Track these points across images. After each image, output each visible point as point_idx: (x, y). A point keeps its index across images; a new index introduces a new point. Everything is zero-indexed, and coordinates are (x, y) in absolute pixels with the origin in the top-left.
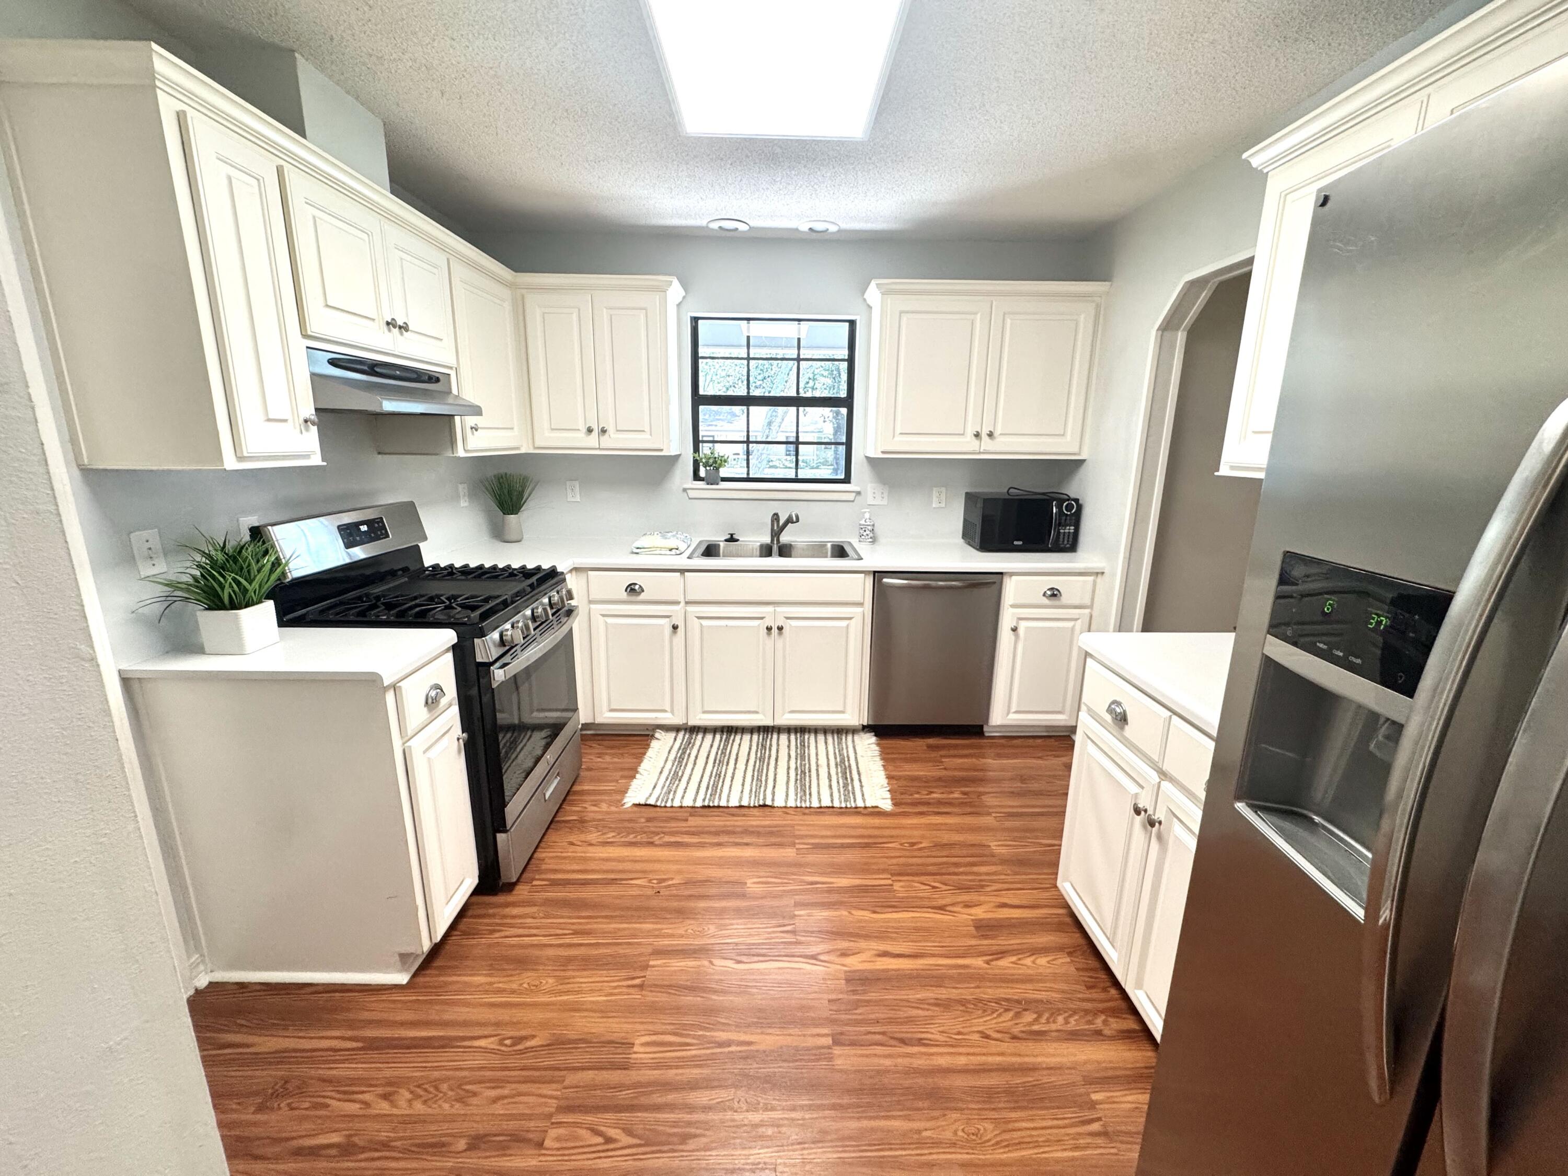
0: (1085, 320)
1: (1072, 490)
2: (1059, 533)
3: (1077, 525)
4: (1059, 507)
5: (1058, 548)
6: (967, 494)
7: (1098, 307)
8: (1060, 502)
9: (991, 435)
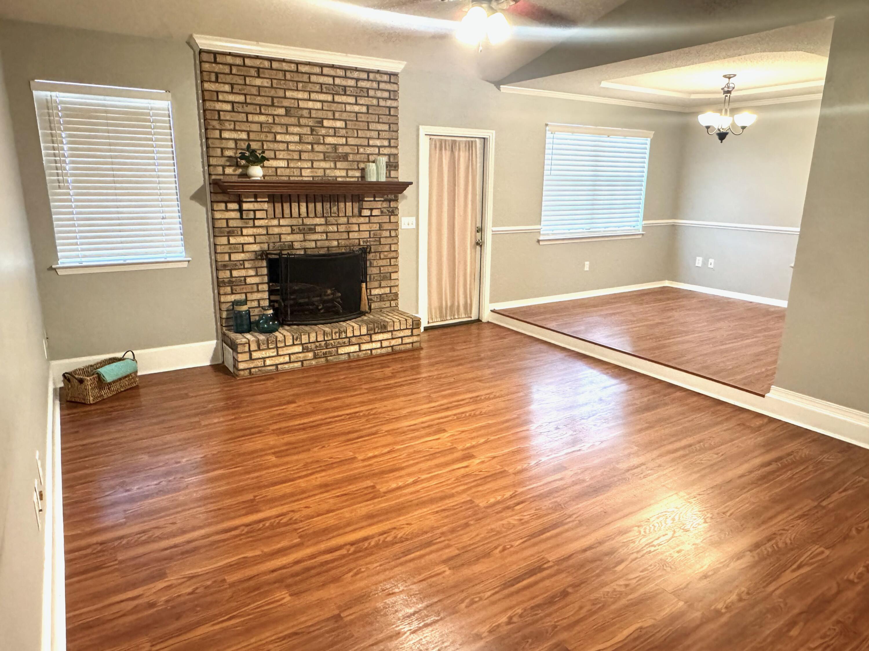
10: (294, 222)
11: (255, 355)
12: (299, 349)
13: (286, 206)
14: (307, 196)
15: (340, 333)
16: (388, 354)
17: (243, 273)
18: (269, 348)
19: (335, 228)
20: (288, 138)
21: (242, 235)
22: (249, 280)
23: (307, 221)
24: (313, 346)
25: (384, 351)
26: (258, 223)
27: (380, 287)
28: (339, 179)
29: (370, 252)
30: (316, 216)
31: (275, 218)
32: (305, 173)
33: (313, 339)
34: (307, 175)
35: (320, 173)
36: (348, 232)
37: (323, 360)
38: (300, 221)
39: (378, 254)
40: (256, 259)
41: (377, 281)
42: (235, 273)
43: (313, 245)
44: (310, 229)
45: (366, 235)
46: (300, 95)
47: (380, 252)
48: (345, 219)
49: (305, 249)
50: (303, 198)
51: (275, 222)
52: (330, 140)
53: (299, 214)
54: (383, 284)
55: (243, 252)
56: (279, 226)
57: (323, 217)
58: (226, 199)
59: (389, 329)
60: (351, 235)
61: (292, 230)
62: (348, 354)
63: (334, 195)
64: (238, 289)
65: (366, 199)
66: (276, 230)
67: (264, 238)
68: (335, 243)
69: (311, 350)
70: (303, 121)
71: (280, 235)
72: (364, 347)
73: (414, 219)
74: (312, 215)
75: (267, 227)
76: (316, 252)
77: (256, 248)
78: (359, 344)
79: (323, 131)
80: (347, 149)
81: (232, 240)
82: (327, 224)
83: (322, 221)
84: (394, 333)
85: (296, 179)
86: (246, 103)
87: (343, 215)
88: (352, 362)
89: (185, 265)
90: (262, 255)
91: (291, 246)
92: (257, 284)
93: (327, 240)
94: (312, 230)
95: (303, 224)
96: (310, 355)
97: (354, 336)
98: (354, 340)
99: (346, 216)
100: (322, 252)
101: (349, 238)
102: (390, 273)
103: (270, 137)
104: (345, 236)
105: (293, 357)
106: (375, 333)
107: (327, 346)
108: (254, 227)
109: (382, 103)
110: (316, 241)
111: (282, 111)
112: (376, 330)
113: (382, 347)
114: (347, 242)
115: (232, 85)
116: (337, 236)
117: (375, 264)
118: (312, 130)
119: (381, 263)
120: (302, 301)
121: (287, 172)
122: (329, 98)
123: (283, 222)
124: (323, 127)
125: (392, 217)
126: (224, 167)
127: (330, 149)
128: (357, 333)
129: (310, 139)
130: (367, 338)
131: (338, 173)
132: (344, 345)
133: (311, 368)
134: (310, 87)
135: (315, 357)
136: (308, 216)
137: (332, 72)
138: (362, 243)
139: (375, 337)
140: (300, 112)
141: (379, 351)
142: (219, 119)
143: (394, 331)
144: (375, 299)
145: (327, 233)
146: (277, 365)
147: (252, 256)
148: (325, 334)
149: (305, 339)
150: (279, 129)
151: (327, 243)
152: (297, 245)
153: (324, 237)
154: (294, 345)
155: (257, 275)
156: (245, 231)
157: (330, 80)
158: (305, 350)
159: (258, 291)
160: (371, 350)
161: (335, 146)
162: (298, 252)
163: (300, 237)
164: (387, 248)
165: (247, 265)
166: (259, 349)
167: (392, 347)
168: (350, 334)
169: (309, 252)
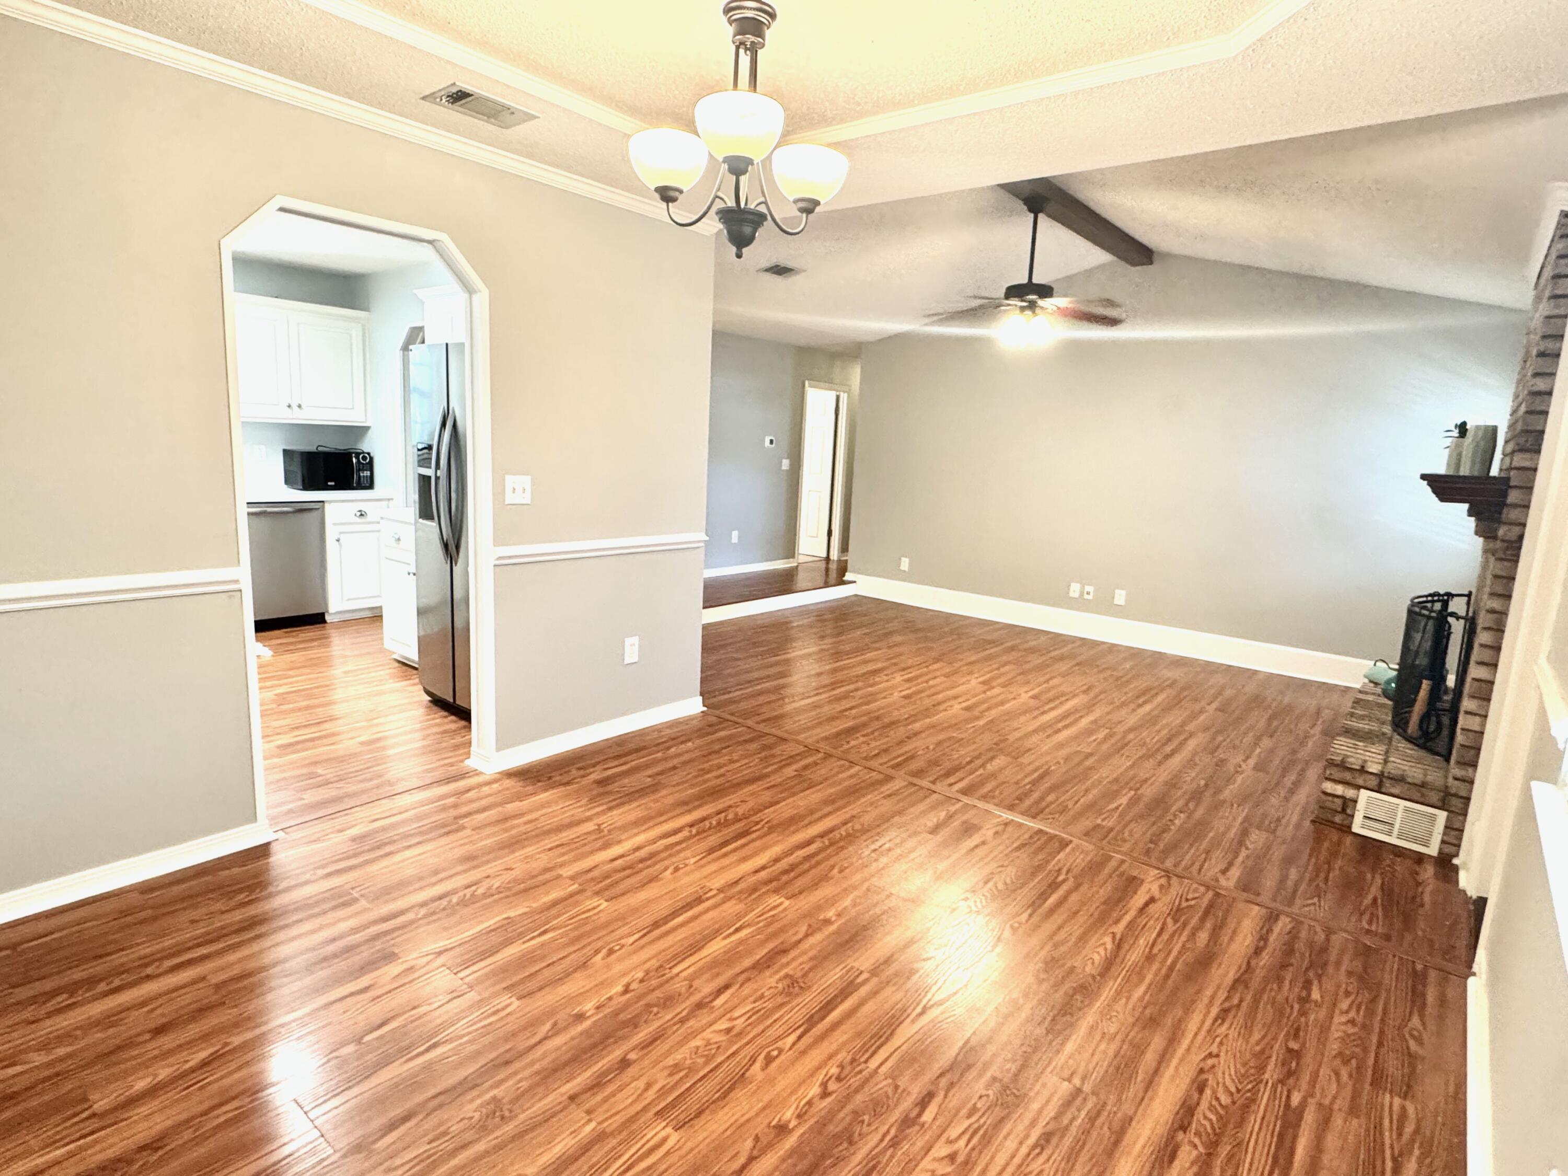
0: (356, 331)
1: (366, 446)
2: (359, 477)
3: (371, 469)
4: (357, 457)
5: (360, 486)
6: (285, 451)
7: (363, 326)
8: (357, 455)
9: (300, 406)
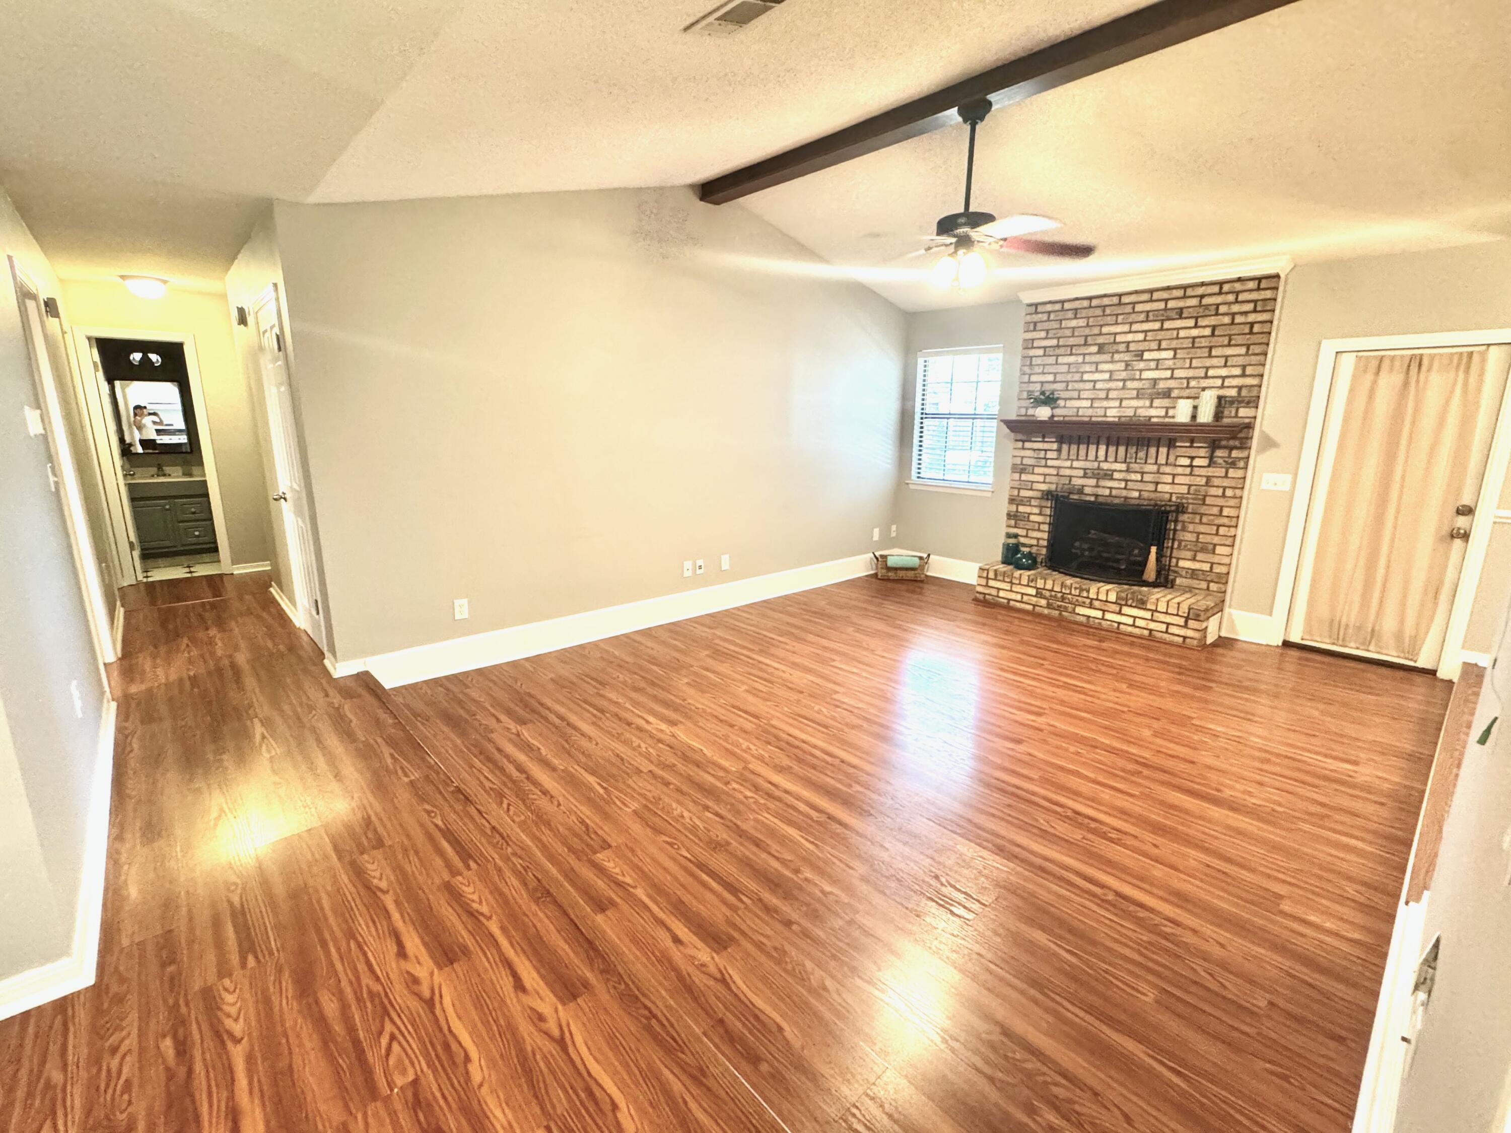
10: (1088, 465)
11: (991, 583)
12: (1033, 592)
13: (1083, 448)
14: (1108, 439)
15: (1081, 590)
16: (1140, 637)
17: (1028, 509)
18: (1004, 581)
19: (1138, 477)
20: (1096, 376)
21: (1033, 473)
22: (1032, 518)
23: (1105, 466)
24: (1047, 594)
25: (1137, 631)
26: (1050, 463)
27: (1194, 559)
28: (1154, 420)
29: (1184, 512)
30: (1116, 461)
31: (1068, 459)
32: (1110, 413)
33: (1049, 586)
34: (1113, 414)
35: (1130, 413)
36: (1157, 483)
37: (1057, 612)
38: (1096, 464)
39: (1198, 517)
40: (1042, 498)
41: (1189, 550)
42: (1021, 509)
43: (1107, 492)
44: (1106, 475)
45: (1184, 489)
46: (1119, 329)
47: (1202, 515)
48: (1155, 468)
49: (1097, 496)
50: (1103, 440)
51: (1068, 464)
52: (1147, 375)
53: (1097, 457)
54: (1200, 556)
55: (1031, 489)
56: (1071, 468)
57: (1125, 462)
58: (1024, 438)
59: (1149, 606)
60: (1160, 488)
61: (1085, 473)
62: (1089, 617)
63: (1144, 438)
64: (1021, 523)
65: (1178, 444)
66: (1068, 472)
67: (1054, 479)
68: (1136, 494)
69: (1045, 598)
70: (1117, 357)
71: (1071, 477)
72: (1108, 616)
73: (1289, 478)
74: (1111, 459)
75: (1059, 468)
76: (1109, 500)
77: (1044, 487)
78: (1104, 611)
79: (1142, 365)
80: (1171, 384)
81: (1024, 477)
82: (1128, 471)
83: (1123, 467)
84: (1156, 614)
85: (1100, 419)
86: (1058, 346)
87: (1153, 461)
88: (1091, 627)
89: (989, 494)
90: (1047, 495)
91: (1081, 491)
92: (1039, 523)
93: (1125, 488)
94: (1109, 475)
95: (1099, 468)
96: (1043, 602)
97: (1097, 599)
98: (1096, 603)
99: (1156, 463)
100: (1116, 501)
101: (1156, 491)
102: (1215, 545)
103: (1077, 377)
104: (1151, 487)
105: (1025, 598)
106: (1126, 605)
107: (1063, 599)
108: (1046, 466)
109: (1239, 319)
110: (1111, 488)
111: (1095, 349)
112: (1130, 602)
113: (1133, 625)
114: (1153, 495)
115: (1047, 331)
116: (1140, 486)
117: (1191, 527)
118: (1127, 365)
119: (1202, 528)
120: (1105, 555)
121: (1089, 412)
122: (1157, 325)
123: (1075, 464)
124: (1142, 360)
125: (1231, 471)
126: (1027, 408)
127: (1146, 384)
128: (1102, 597)
129: (1124, 375)
130: (1116, 608)
131: (1153, 412)
132: (1083, 605)
133: (1041, 616)
134: (1133, 317)
135: (1049, 606)
136: (1106, 460)
137: (1165, 295)
138: (1174, 499)
139: (1126, 610)
140: (1115, 347)
141: (1130, 629)
142: (1031, 365)
143: (1156, 611)
144: (1184, 573)
145: (1126, 481)
146: (1009, 600)
147: (1039, 494)
148: (1063, 585)
149: (1040, 584)
150: (1087, 368)
151: (1124, 493)
152: (1087, 490)
153: (1123, 485)
154: (1028, 586)
155: (1040, 514)
156: (1037, 470)
157: (1161, 305)
158: (1039, 594)
159: (1039, 530)
160: (1119, 623)
161: (1155, 381)
162: (1088, 498)
163: (1093, 482)
164: (1215, 510)
165: (1033, 502)
166: (995, 579)
167: (1151, 630)
168: (1092, 595)
169: (1101, 499)
